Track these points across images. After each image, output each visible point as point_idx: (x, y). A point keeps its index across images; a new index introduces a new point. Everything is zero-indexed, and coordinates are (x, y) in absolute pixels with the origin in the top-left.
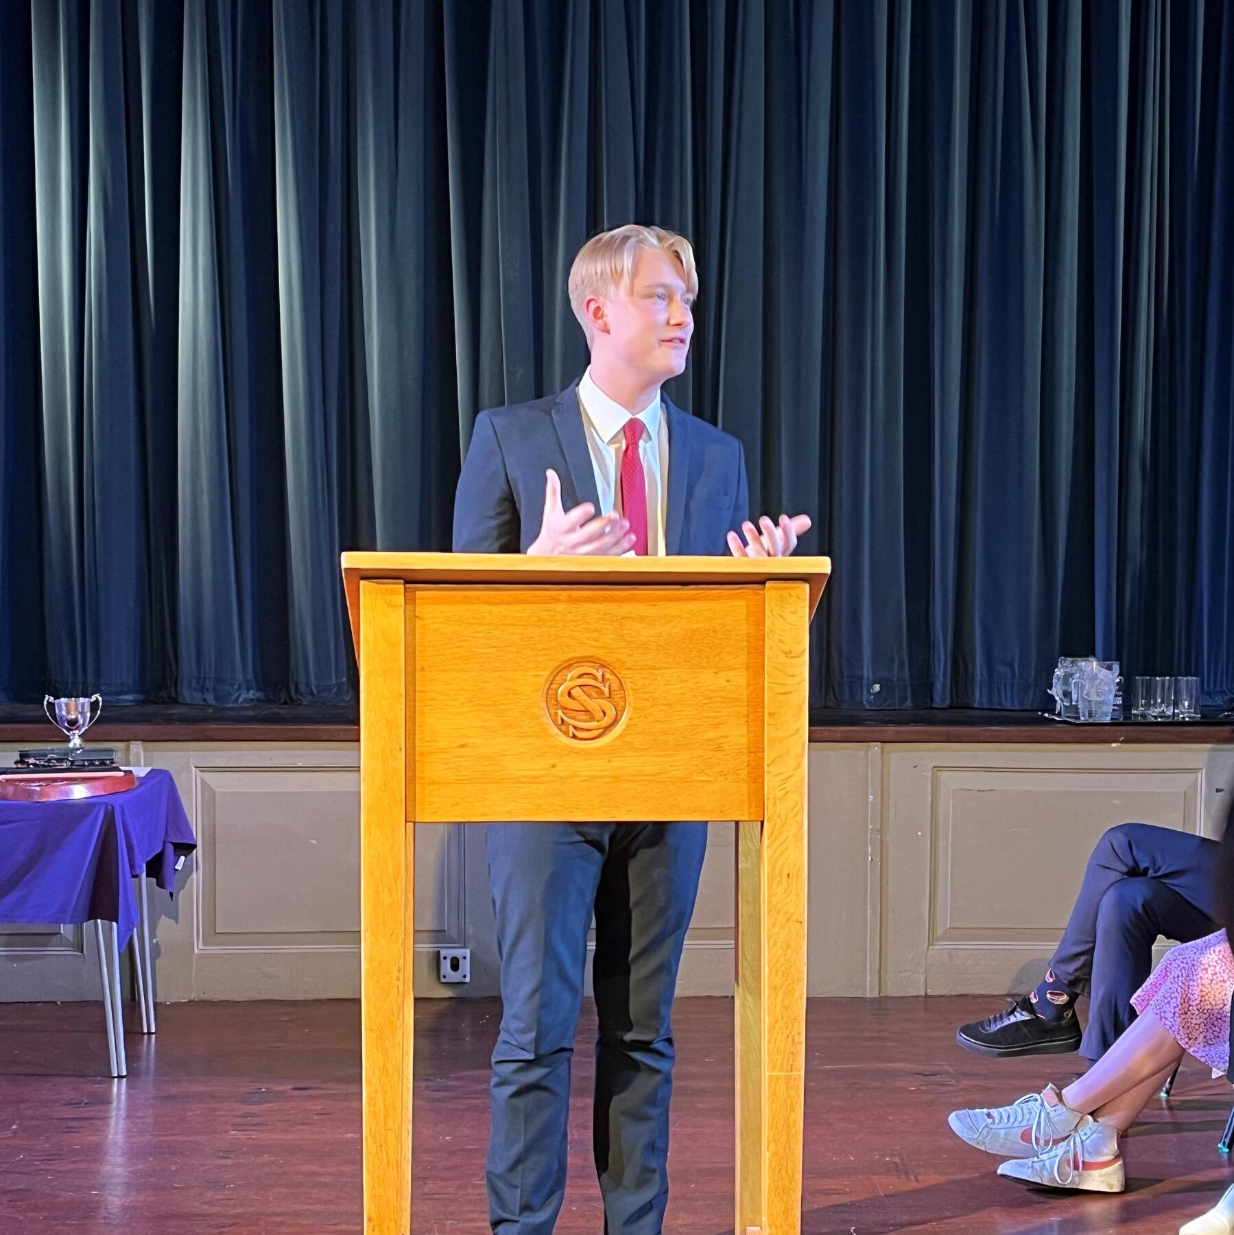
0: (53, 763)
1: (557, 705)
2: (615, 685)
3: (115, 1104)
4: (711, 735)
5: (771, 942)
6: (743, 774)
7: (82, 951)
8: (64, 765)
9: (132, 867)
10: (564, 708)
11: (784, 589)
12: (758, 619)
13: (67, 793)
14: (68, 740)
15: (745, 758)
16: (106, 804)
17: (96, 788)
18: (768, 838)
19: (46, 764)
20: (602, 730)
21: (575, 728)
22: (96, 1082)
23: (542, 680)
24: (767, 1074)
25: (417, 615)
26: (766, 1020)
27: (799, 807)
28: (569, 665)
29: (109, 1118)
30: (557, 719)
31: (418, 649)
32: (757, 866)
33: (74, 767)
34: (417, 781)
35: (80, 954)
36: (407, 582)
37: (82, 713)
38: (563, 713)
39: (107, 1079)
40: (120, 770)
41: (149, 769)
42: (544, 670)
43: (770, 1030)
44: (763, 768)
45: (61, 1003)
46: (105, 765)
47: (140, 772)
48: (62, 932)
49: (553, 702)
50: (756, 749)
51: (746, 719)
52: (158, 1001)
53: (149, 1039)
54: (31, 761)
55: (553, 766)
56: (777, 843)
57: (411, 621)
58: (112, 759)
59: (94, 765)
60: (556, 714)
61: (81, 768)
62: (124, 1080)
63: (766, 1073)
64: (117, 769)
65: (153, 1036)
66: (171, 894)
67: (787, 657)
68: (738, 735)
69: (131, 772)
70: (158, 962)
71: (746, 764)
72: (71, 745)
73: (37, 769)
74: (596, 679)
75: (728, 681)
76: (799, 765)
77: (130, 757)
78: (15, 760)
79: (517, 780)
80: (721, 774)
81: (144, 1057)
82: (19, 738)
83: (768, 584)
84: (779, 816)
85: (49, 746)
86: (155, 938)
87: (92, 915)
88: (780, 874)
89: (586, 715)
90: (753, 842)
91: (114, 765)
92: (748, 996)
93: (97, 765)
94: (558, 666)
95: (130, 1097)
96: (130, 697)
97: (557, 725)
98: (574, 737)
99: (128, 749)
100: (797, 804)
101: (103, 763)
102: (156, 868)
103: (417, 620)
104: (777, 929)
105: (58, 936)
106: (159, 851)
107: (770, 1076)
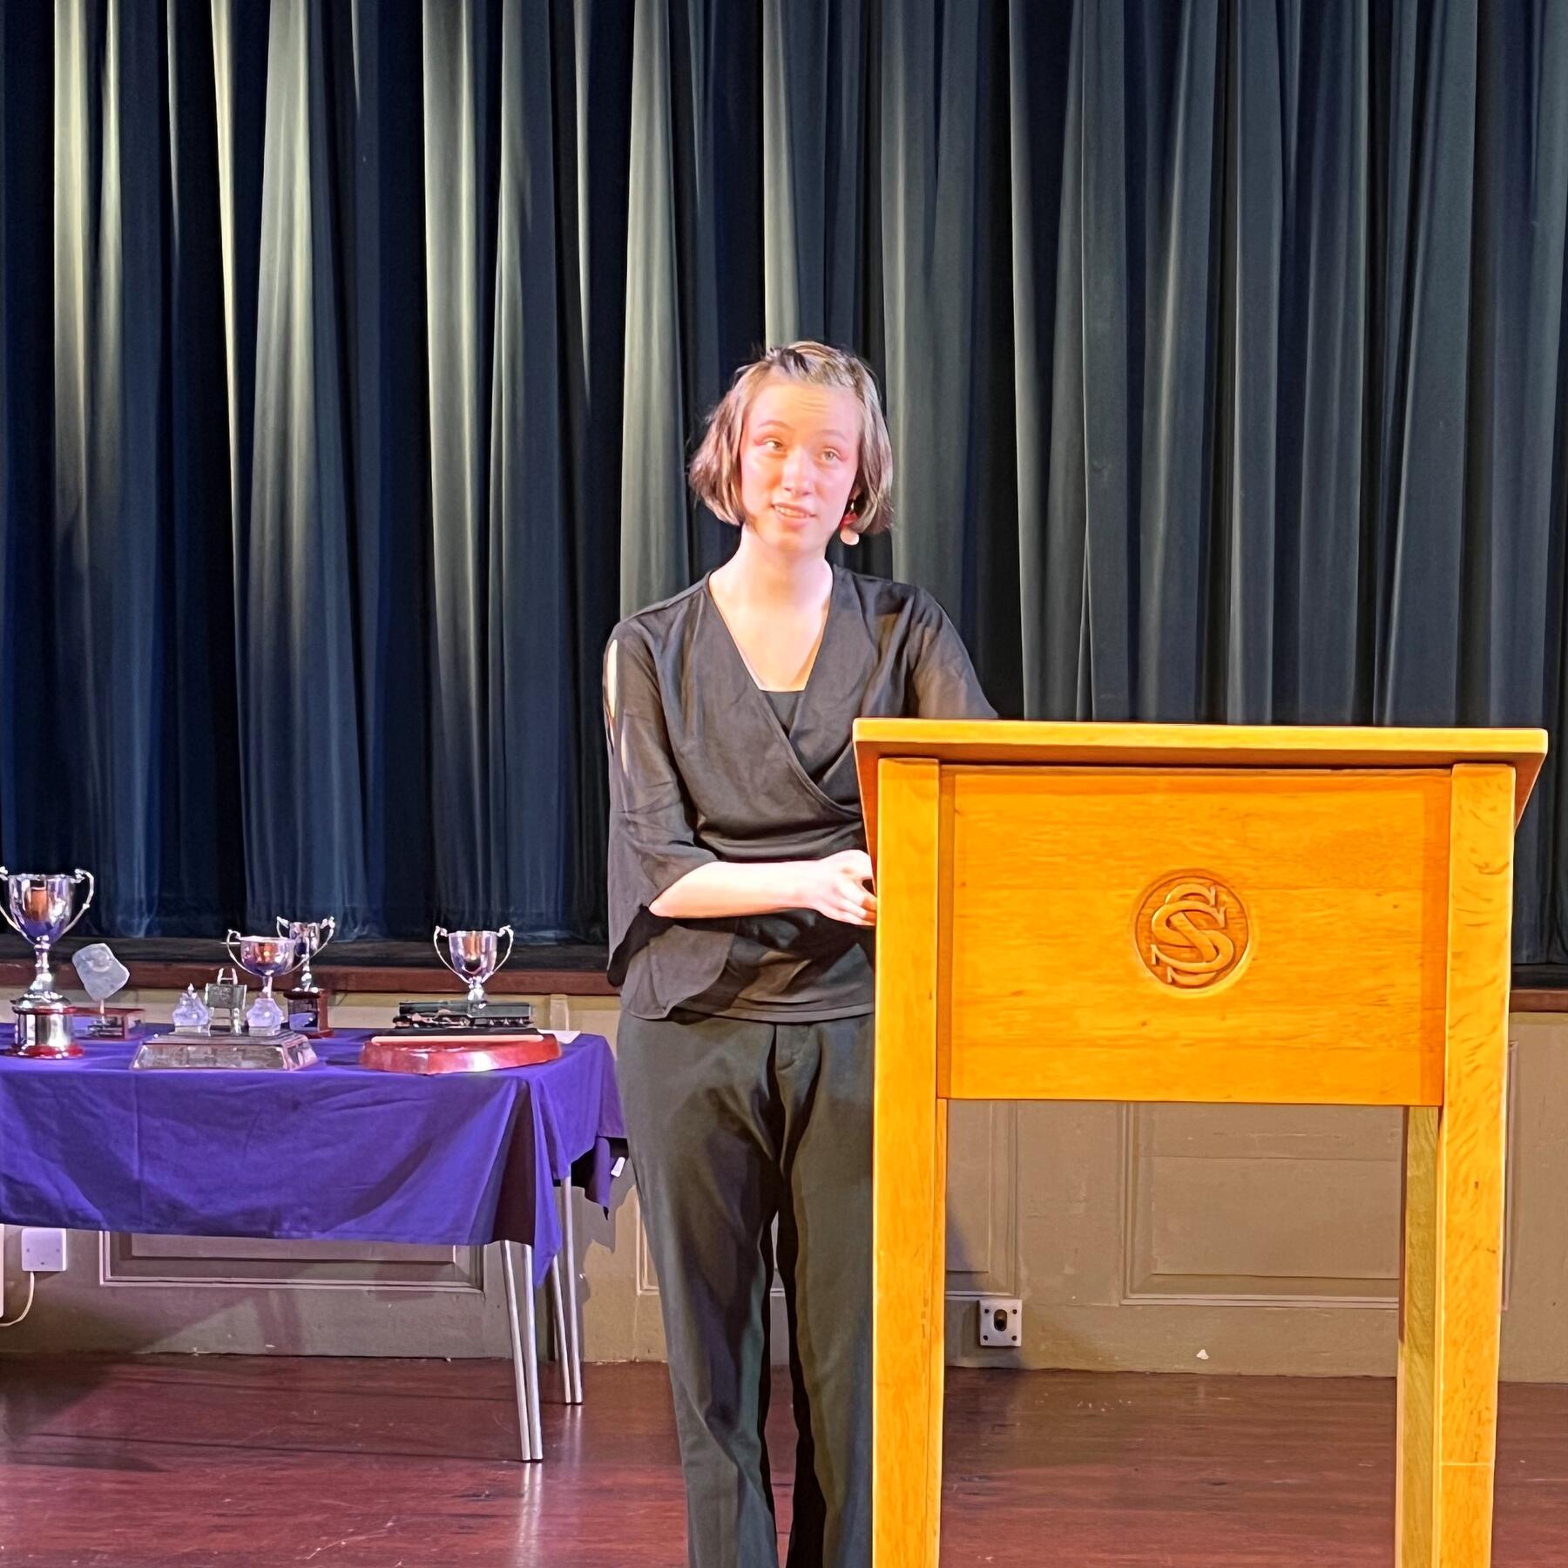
0: (446, 1021)
1: (1150, 938)
2: (1234, 910)
3: (526, 1499)
4: (1369, 982)
5: (1451, 1279)
6: (1415, 1039)
7: (481, 1288)
8: (462, 1024)
9: (554, 1168)
10: (1160, 943)
11: (1478, 775)
12: (1441, 816)
13: (465, 1064)
14: (466, 991)
15: (1417, 1016)
16: (519, 1079)
17: (505, 1057)
18: (1449, 1131)
19: (437, 1023)
20: (1212, 975)
21: (1175, 970)
22: (502, 1468)
23: (1129, 902)
24: (1441, 1464)
25: (957, 808)
26: (1441, 1387)
27: (1494, 1088)
28: (1167, 881)
29: (517, 1516)
30: (1150, 958)
31: (956, 855)
32: (1434, 1172)
33: (475, 1027)
34: (954, 1042)
35: (479, 1291)
36: (943, 762)
37: (487, 953)
38: (1159, 949)
39: (515, 1463)
40: (538, 1034)
41: (576, 1034)
42: (1133, 887)
43: (1445, 1403)
44: (1444, 1031)
45: (452, 1359)
46: (517, 1024)
47: (566, 1037)
48: (454, 1261)
49: (1146, 933)
50: (1434, 1003)
51: (1419, 961)
52: (585, 1360)
53: (573, 1413)
54: (416, 1017)
55: (1144, 1024)
56: (1463, 1137)
57: (948, 817)
58: (527, 1018)
59: (501, 1025)
60: (1149, 950)
61: (484, 1029)
62: (540, 1466)
63: (1439, 1464)
64: (534, 1032)
65: (579, 1409)
66: (606, 1211)
67: (1480, 872)
68: (1408, 983)
69: (553, 1036)
70: (585, 1307)
71: (1419, 1026)
72: (471, 997)
73: (424, 1029)
74: (1206, 901)
75: (1395, 907)
76: (1495, 1029)
77: (551, 1018)
78: (394, 1017)
79: (1092, 1043)
80: (1382, 1037)
81: (567, 1435)
82: (397, 987)
83: (1456, 768)
84: (1465, 1100)
85: (441, 999)
86: (582, 1271)
87: (498, 1234)
88: (1466, 1180)
89: (1192, 952)
90: (1427, 1139)
91: (530, 1026)
92: (1416, 1357)
93: (506, 1026)
94: (1154, 884)
95: (546, 1489)
96: (550, 934)
97: (1149, 966)
98: (1174, 983)
99: (547, 1005)
100: (1491, 1083)
101: (514, 1023)
102: (585, 1173)
103: (956, 815)
104: (1458, 1261)
105: (450, 1265)
106: (590, 1148)
107: (1445, 1468)
